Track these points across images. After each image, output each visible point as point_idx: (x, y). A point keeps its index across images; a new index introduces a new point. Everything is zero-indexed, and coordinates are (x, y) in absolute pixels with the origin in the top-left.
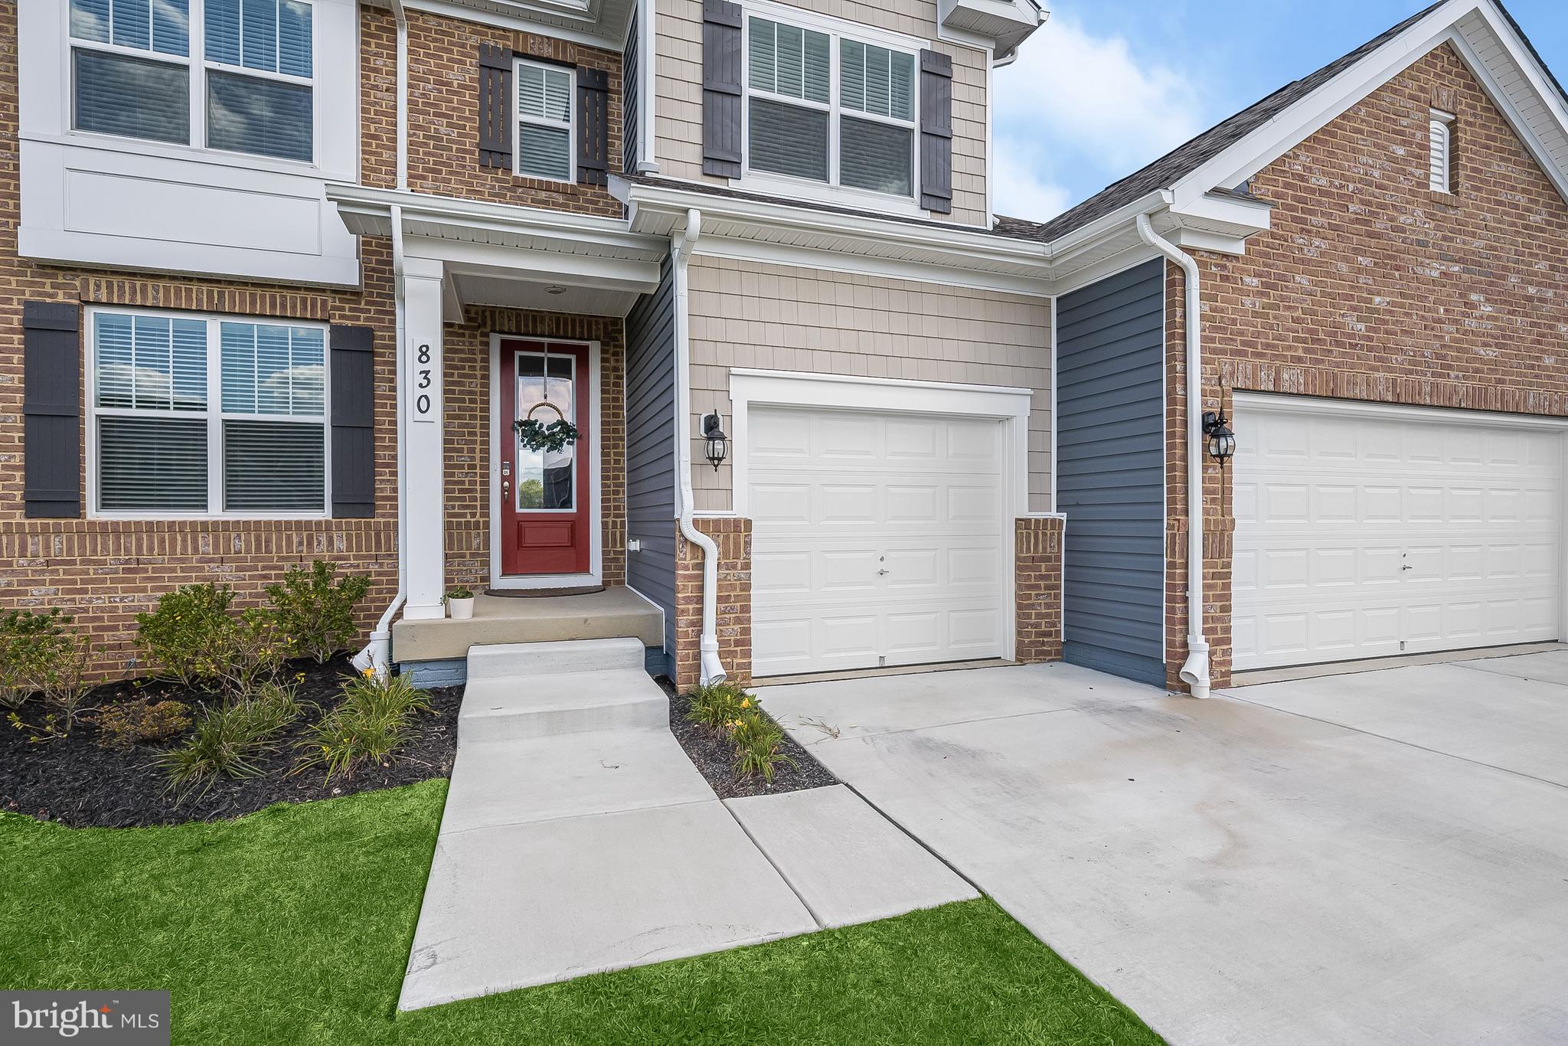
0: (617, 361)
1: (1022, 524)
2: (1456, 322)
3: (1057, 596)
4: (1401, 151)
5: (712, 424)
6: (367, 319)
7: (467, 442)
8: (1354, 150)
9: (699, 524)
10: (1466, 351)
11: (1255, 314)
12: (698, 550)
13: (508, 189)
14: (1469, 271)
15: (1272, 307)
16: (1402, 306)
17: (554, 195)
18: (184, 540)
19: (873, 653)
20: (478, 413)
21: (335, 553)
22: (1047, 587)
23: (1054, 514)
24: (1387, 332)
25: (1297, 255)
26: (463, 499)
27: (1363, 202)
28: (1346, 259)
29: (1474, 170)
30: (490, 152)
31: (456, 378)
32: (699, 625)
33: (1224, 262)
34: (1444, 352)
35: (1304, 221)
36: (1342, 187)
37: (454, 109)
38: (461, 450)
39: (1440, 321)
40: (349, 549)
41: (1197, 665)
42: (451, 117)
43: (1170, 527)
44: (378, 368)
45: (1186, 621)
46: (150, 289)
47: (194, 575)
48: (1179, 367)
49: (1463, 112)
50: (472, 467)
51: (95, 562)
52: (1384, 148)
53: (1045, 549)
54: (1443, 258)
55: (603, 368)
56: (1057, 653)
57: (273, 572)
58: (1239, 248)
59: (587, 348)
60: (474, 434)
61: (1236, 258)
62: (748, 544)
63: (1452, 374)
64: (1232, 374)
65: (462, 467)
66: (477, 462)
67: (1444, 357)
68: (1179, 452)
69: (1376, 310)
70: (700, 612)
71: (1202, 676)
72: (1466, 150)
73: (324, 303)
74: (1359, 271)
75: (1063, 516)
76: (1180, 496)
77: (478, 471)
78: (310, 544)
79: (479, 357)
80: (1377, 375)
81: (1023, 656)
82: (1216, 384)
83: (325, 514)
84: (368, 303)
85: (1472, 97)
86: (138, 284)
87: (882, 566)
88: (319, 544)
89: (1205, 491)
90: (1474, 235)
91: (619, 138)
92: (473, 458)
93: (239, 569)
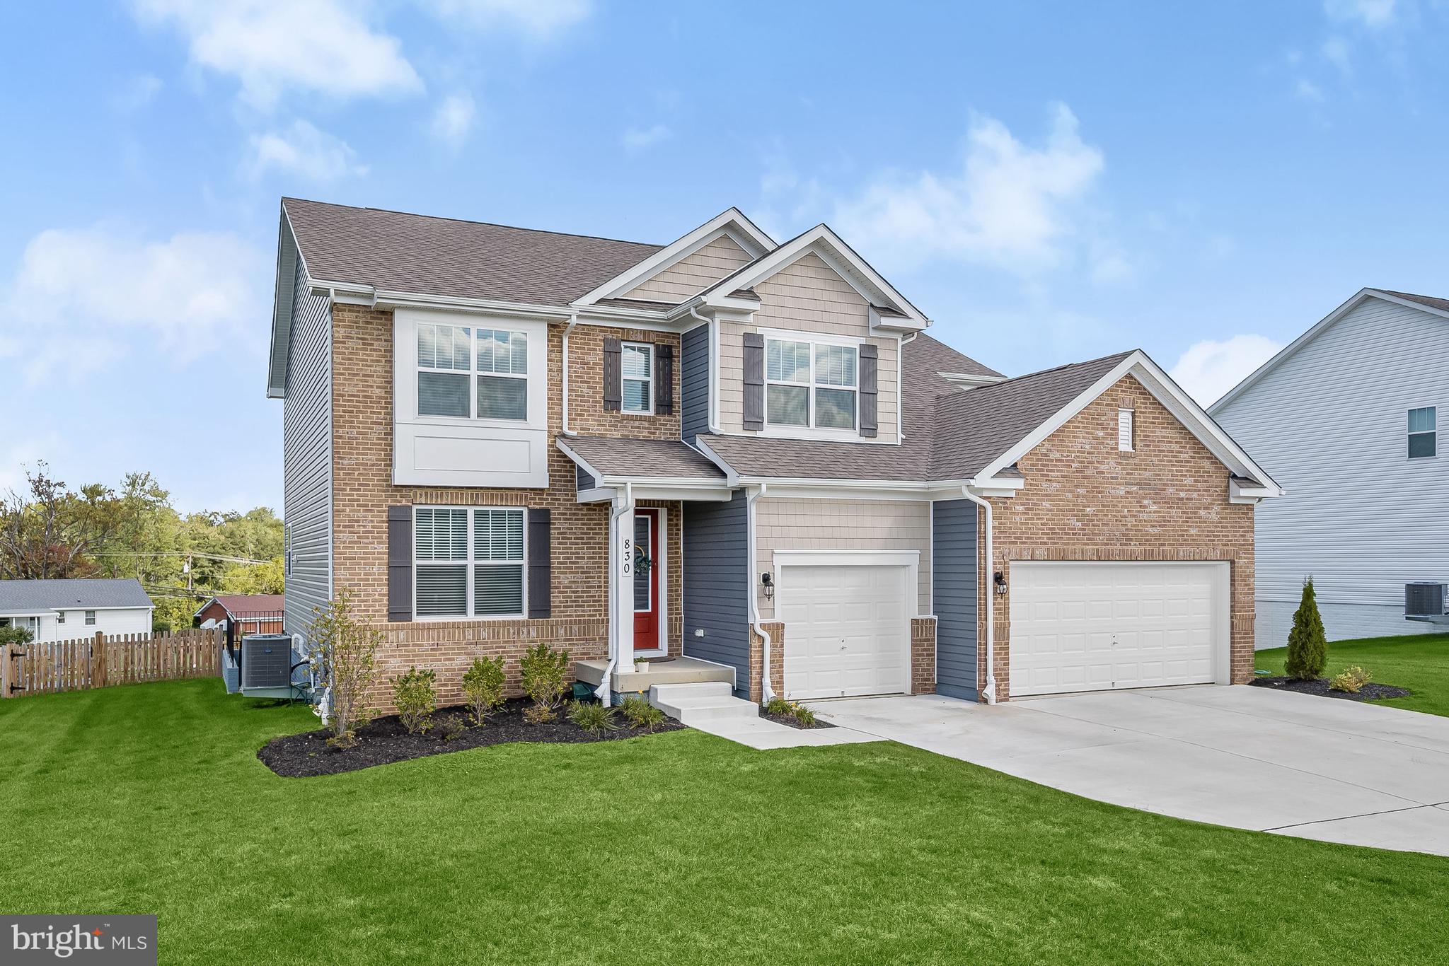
0: (677, 520)
1: (915, 622)
2: (1134, 516)
3: (933, 660)
4: (1101, 434)
5: (766, 579)
6: (547, 504)
7: (597, 572)
8: (1074, 437)
9: (763, 626)
10: (1141, 531)
11: (1022, 524)
12: (761, 639)
13: (619, 422)
14: (1143, 489)
15: (1030, 519)
16: (1102, 511)
17: (643, 422)
18: (459, 633)
19: (839, 689)
20: (603, 555)
21: (531, 639)
22: (928, 655)
23: (932, 616)
24: (1093, 525)
25: (1044, 492)
26: (595, 606)
27: (1080, 462)
28: (1070, 491)
29: (1144, 436)
30: (610, 401)
31: (591, 535)
32: (761, 674)
33: (1006, 500)
34: (1127, 533)
35: (1048, 476)
36: (1068, 456)
37: (591, 378)
38: (594, 577)
39: (1125, 517)
40: (538, 637)
41: (990, 691)
42: (589, 383)
43: (979, 627)
44: (552, 531)
45: (986, 670)
46: (444, 494)
47: (463, 651)
48: (983, 551)
49: (1140, 407)
50: (600, 587)
51: (418, 645)
52: (1092, 433)
53: (926, 635)
54: (1127, 484)
55: (669, 525)
56: (933, 689)
57: (500, 650)
58: (1013, 494)
59: (657, 511)
60: (600, 567)
61: (1012, 498)
62: (782, 635)
63: (1132, 543)
64: (1009, 553)
65: (594, 587)
66: (603, 584)
67: (1127, 535)
68: (983, 591)
69: (1088, 515)
70: (762, 667)
71: (991, 695)
72: (1141, 427)
73: (526, 496)
74: (1078, 496)
75: (936, 618)
76: (983, 612)
77: (603, 589)
78: (518, 634)
79: (604, 522)
80: (1088, 547)
81: (915, 692)
82: (1002, 559)
83: (524, 616)
84: (547, 495)
85: (1144, 399)
86: (439, 492)
87: (843, 645)
88: (523, 632)
89: (995, 609)
90: (1145, 470)
91: (679, 384)
92: (600, 582)
93: (485, 648)
